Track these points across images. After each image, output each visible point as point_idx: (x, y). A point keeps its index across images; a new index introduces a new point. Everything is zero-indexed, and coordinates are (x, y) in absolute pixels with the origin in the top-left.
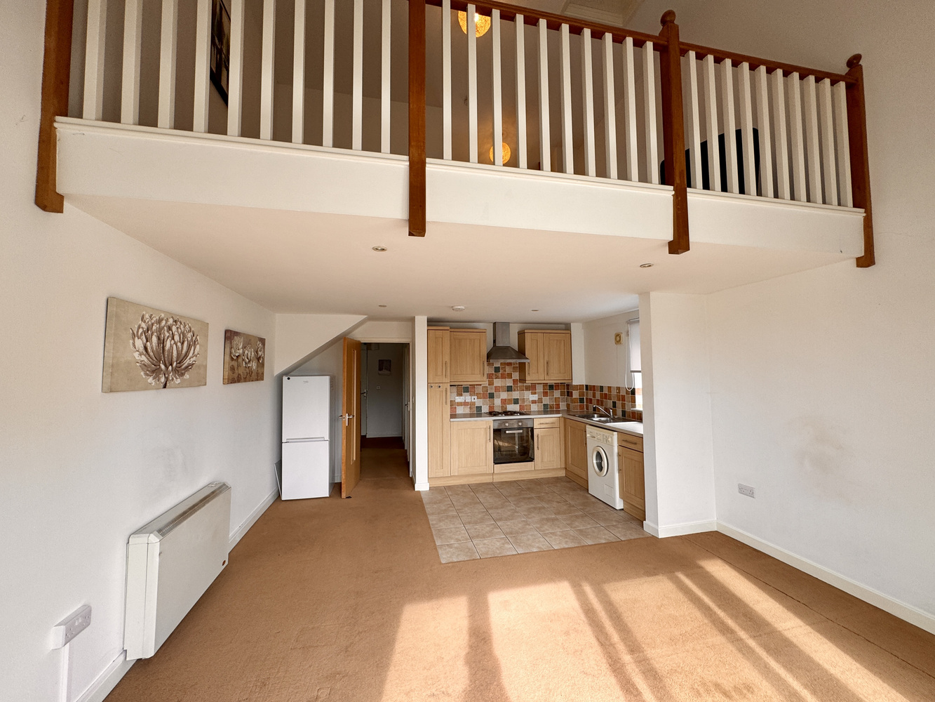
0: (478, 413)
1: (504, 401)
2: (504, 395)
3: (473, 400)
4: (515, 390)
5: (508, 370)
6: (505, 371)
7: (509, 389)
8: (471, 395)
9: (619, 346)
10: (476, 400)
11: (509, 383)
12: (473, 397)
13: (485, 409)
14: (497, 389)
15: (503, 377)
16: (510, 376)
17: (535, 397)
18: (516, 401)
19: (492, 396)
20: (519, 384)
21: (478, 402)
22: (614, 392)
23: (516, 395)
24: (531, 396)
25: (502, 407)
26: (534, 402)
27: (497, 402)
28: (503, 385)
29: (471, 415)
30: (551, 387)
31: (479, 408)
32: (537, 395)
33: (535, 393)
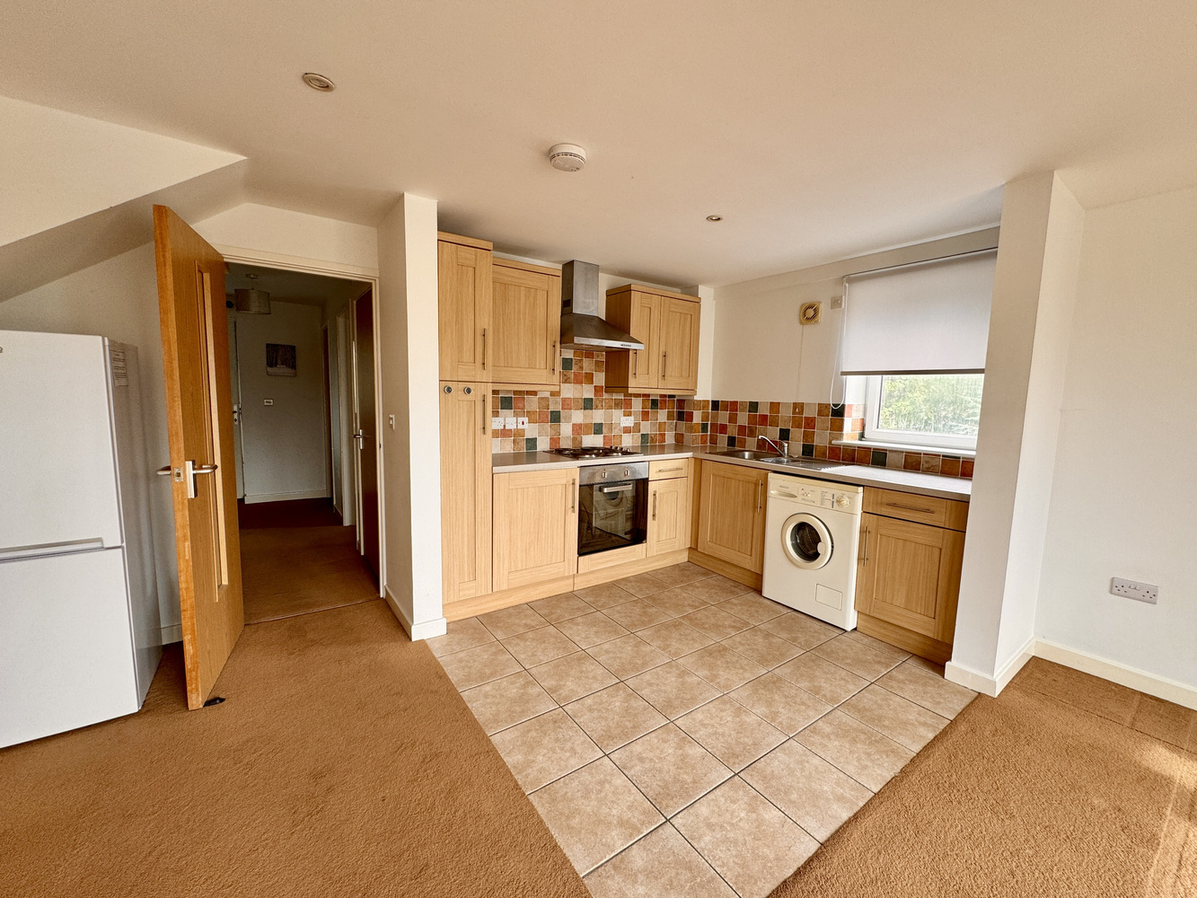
0: (528, 453)
1: (578, 429)
2: (578, 416)
3: (520, 426)
4: (597, 408)
5: (588, 365)
6: (581, 368)
7: (588, 404)
8: (516, 415)
9: (809, 328)
10: (526, 426)
11: (588, 392)
12: (520, 420)
13: (543, 445)
14: (567, 404)
15: (578, 381)
16: (589, 378)
17: (629, 422)
18: (598, 429)
19: (556, 418)
20: (605, 396)
21: (531, 430)
22: (786, 413)
23: (598, 416)
24: (623, 418)
25: (574, 439)
26: (627, 430)
27: (566, 429)
28: (578, 396)
29: (516, 459)
30: (655, 404)
31: (532, 443)
32: (632, 418)
33: (629, 414)
